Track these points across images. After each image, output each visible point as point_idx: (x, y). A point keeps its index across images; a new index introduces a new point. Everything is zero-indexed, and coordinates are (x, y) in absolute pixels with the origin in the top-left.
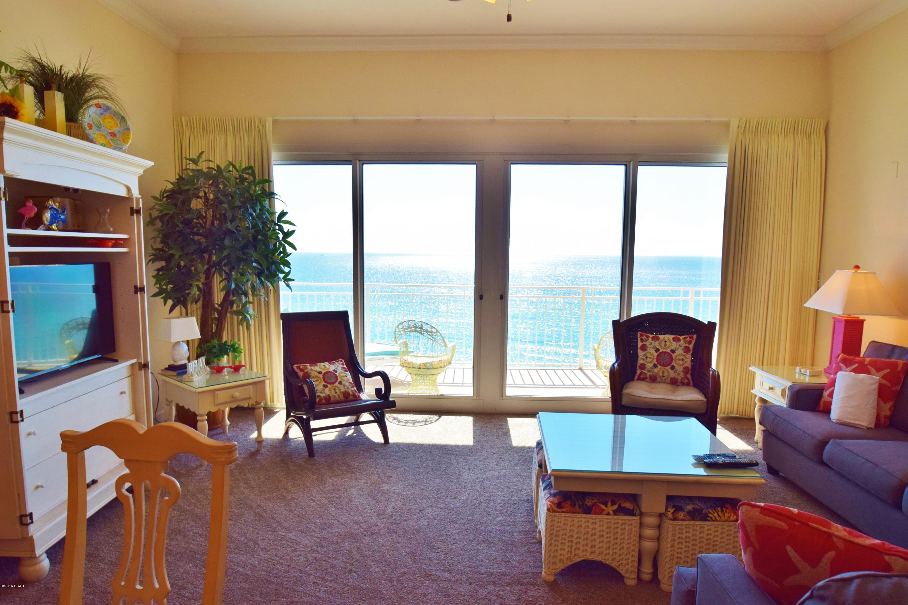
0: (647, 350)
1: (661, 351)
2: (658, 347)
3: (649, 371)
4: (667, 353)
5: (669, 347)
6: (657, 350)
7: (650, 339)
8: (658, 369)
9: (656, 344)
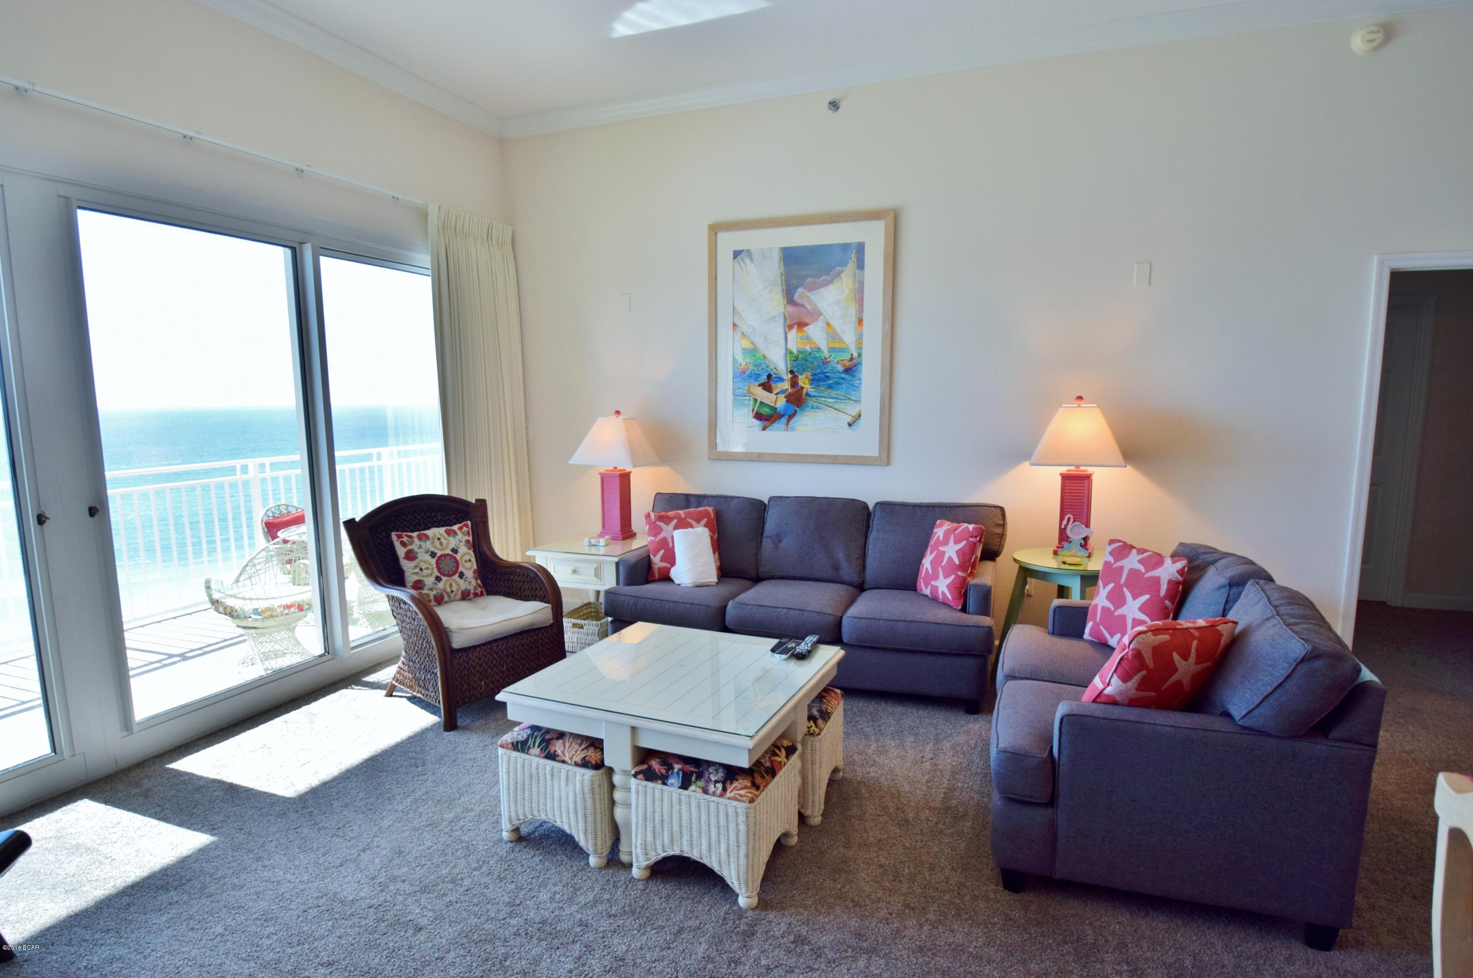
0: (417, 558)
1: (438, 555)
2: (432, 549)
3: (431, 589)
4: (448, 555)
5: (447, 547)
6: (433, 555)
7: (416, 540)
8: (442, 582)
9: (428, 545)
